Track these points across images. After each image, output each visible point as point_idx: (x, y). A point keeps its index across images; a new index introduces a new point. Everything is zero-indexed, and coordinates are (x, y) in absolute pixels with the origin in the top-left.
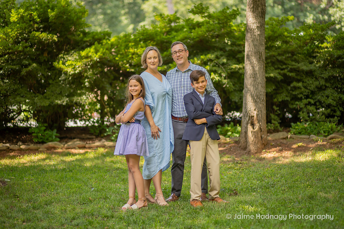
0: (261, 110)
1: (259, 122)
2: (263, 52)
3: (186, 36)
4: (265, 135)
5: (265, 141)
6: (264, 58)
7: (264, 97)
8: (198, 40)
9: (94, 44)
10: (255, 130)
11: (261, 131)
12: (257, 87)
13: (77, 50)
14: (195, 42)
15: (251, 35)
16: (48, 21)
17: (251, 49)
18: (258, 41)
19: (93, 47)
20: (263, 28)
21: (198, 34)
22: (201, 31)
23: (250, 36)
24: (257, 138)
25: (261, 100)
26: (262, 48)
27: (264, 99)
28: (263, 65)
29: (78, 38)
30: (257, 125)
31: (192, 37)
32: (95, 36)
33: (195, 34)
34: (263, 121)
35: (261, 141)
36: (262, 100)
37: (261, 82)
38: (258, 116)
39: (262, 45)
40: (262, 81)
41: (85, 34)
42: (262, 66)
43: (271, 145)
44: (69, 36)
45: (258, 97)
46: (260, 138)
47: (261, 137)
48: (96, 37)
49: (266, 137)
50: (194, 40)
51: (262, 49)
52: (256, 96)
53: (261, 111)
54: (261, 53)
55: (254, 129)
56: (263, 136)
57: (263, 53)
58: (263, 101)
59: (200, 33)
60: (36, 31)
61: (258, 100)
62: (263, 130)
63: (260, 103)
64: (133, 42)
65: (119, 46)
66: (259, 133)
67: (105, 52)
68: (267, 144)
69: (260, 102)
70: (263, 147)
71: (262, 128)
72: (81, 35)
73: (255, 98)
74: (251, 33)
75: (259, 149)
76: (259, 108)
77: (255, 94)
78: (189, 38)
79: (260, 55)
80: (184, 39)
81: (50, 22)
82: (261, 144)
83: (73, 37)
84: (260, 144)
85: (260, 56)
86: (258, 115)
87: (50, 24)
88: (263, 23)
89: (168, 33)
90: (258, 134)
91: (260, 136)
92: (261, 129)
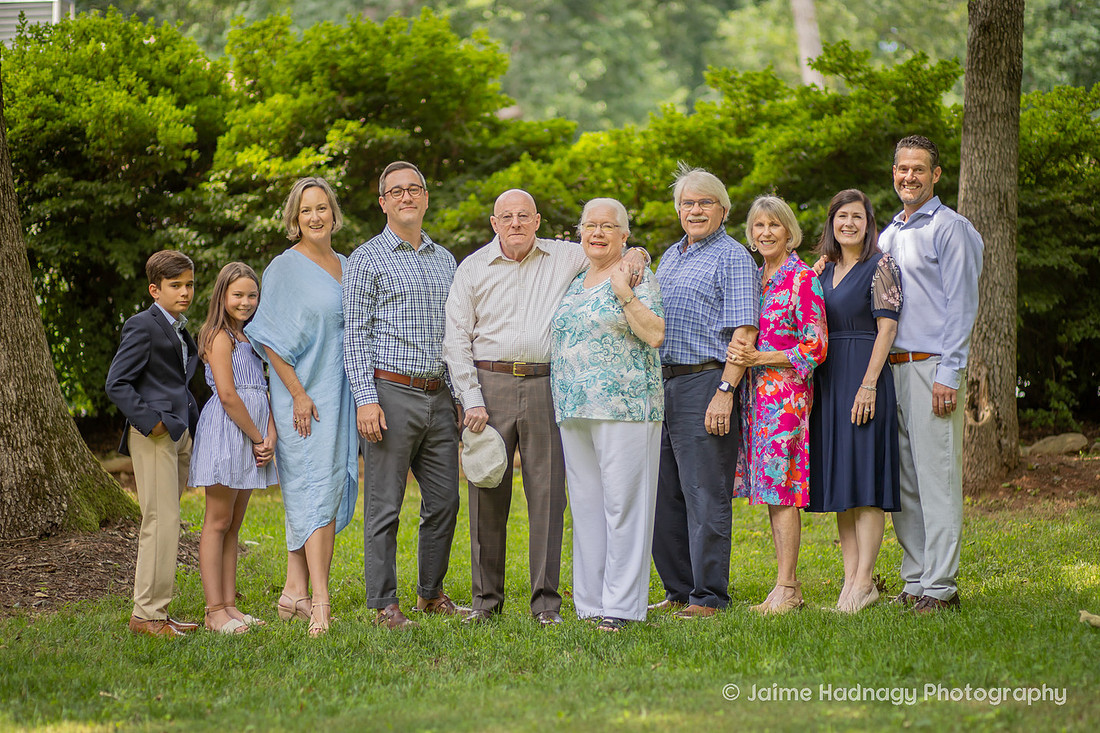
0: (1000, 363)
1: (992, 400)
2: (1011, 191)
3: (797, 139)
4: (1011, 440)
5: (1010, 456)
6: (1013, 210)
7: (1011, 326)
8: (830, 154)
9: (518, 160)
10: (980, 424)
11: (999, 427)
12: (989, 296)
13: (469, 175)
14: (821, 157)
15: (977, 143)
16: (384, 88)
17: (973, 183)
18: (997, 158)
19: (515, 168)
20: (1012, 121)
21: (829, 133)
22: (840, 126)
23: (974, 146)
24: (985, 445)
25: (1002, 336)
26: (1007, 181)
27: (1009, 331)
28: (1011, 231)
29: (471, 141)
30: (987, 408)
31: (812, 144)
32: (523, 134)
33: (823, 134)
34: (1005, 397)
35: (999, 458)
36: (1005, 336)
37: (1001, 279)
38: (991, 382)
39: (1007, 170)
40: (1005, 279)
41: (496, 128)
42: (1008, 234)
43: (1029, 470)
44: (447, 135)
45: (992, 327)
46: (996, 447)
47: (999, 442)
48: (527, 138)
49: (1014, 444)
50: (820, 152)
51: (1009, 183)
52: (986, 323)
53: (1001, 367)
54: (1005, 195)
55: (976, 419)
56: (1004, 441)
57: (1010, 194)
58: (1008, 337)
59: (836, 130)
60: (347, 119)
61: (993, 334)
62: (1004, 424)
63: (999, 344)
64: (639, 156)
65: (598, 165)
66: (994, 433)
67: (551, 184)
68: (1015, 467)
69: (997, 340)
70: (1003, 474)
71: (1001, 416)
72: (486, 132)
73: (984, 330)
74: (976, 134)
75: (990, 480)
76: (995, 358)
77: (983, 316)
78: (805, 147)
79: (1002, 200)
80: (789, 150)
81: (392, 92)
82: (997, 464)
83: (460, 139)
84: (994, 465)
85: (1000, 203)
86: (991, 378)
87: (391, 97)
88: (1014, 105)
89: (742, 129)
90: (988, 435)
91: (995, 441)
92: (998, 420)
